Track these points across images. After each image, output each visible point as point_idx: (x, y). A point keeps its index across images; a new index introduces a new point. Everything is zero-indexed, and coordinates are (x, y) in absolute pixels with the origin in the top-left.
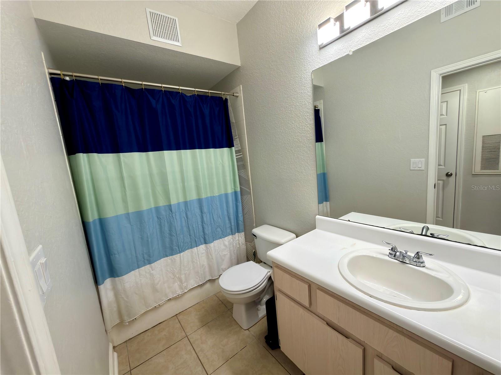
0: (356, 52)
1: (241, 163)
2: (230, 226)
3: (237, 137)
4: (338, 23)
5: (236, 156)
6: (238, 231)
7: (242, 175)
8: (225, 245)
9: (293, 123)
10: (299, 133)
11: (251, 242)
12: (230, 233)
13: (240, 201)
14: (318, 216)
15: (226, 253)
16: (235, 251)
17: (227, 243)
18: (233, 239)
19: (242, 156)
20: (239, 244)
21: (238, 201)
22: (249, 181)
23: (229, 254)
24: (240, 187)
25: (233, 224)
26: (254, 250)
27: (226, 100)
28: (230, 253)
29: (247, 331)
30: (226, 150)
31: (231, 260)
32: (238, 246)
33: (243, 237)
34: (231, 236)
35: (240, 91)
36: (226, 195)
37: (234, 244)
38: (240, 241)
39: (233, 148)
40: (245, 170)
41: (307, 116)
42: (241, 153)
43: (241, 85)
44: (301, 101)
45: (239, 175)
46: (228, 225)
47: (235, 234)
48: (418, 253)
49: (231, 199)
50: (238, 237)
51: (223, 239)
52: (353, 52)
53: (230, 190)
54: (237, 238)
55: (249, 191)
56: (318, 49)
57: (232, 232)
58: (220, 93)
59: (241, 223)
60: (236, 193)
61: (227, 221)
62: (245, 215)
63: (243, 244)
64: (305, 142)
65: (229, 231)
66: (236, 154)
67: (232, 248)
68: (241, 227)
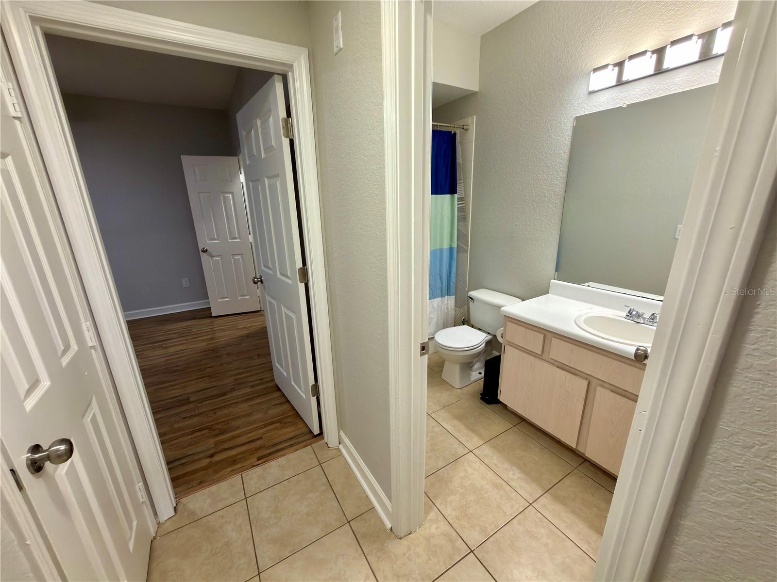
0: (630, 106)
1: (462, 214)
2: (441, 286)
3: (462, 181)
4: (617, 69)
5: (458, 204)
6: (448, 294)
7: (461, 229)
8: (433, 307)
9: (540, 174)
10: (546, 185)
11: (461, 308)
12: (440, 295)
13: (455, 260)
14: (552, 281)
15: (433, 316)
16: (443, 316)
17: (435, 305)
18: (442, 302)
19: (464, 205)
20: (448, 308)
21: (453, 260)
22: (467, 236)
23: (436, 317)
24: (457, 244)
25: (444, 285)
26: (463, 317)
27: (455, 133)
28: (438, 316)
29: (459, 390)
30: (447, 197)
31: (437, 324)
32: (446, 311)
33: (453, 301)
34: (440, 299)
35: (472, 123)
36: (441, 250)
37: (443, 308)
38: (449, 305)
39: (456, 195)
40: (464, 222)
41: (560, 167)
42: (464, 202)
43: (475, 117)
44: (555, 149)
45: (458, 229)
46: (439, 285)
47: (444, 297)
48: (653, 314)
49: (446, 255)
50: (448, 301)
51: (432, 300)
52: (628, 105)
53: (446, 246)
54: (446, 302)
55: (466, 248)
56: (587, 93)
57: (442, 294)
58: (450, 125)
59: (452, 284)
60: (451, 249)
61: (439, 281)
62: (458, 275)
63: (452, 309)
64: (552, 197)
65: (439, 292)
66: (458, 202)
67: (440, 312)
68: (453, 290)
